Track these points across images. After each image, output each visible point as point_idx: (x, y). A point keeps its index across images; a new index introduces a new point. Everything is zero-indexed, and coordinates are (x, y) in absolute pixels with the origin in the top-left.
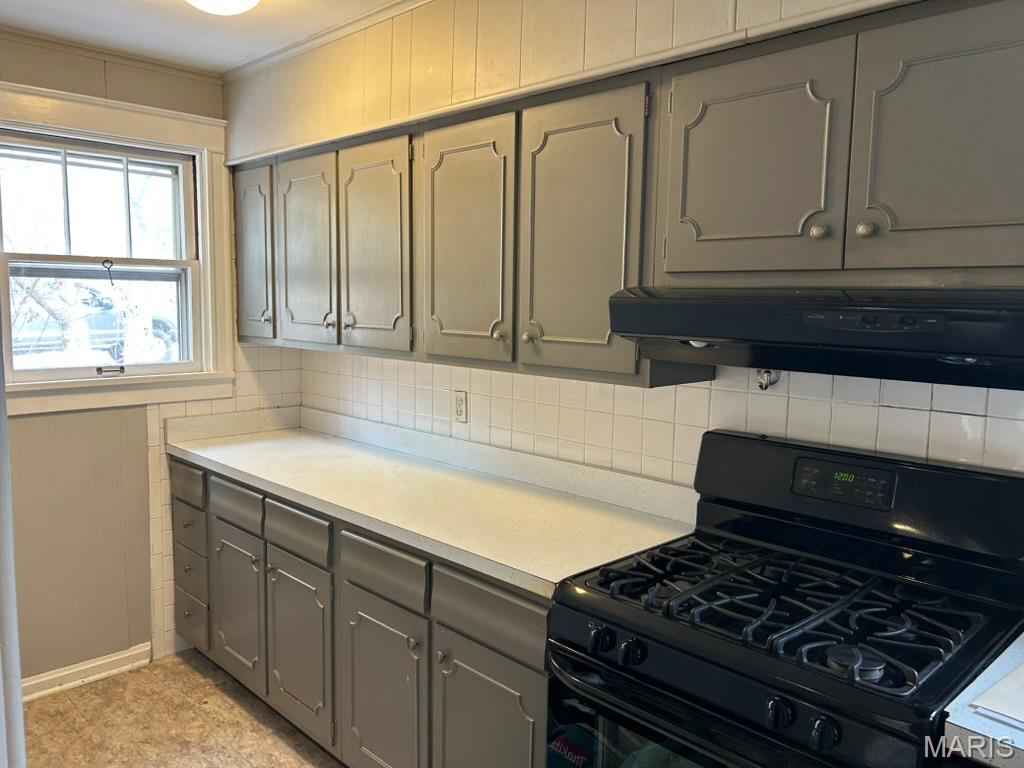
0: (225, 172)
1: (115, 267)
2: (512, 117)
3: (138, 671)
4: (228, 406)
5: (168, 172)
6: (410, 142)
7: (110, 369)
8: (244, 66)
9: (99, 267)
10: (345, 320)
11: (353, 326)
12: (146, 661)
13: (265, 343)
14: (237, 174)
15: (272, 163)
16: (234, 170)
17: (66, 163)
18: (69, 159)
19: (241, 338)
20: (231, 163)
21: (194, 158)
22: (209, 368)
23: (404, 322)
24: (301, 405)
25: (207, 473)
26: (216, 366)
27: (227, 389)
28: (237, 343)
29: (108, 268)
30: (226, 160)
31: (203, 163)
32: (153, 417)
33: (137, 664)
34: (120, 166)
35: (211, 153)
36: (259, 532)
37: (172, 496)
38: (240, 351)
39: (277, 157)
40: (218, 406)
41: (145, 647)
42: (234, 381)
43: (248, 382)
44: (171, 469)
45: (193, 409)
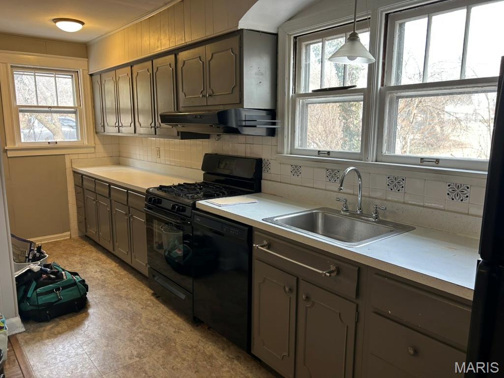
0: (88, 76)
1: (52, 109)
2: (151, 62)
3: (66, 240)
4: (93, 156)
5: (70, 77)
6: (131, 68)
7: (52, 143)
8: (91, 41)
9: (47, 109)
10: (120, 125)
11: (122, 126)
12: (69, 238)
13: (102, 134)
14: (93, 77)
15: (101, 73)
16: (91, 75)
17: (35, 76)
18: (36, 74)
19: (97, 133)
20: (90, 73)
21: (78, 72)
22: (86, 143)
23: (133, 124)
24: (120, 156)
25: (82, 175)
26: (88, 142)
27: (92, 150)
28: (95, 135)
29: (50, 110)
30: (88, 72)
31: (80, 74)
32: (67, 158)
33: (66, 238)
34: (53, 75)
35: (83, 70)
36: (94, 191)
37: (75, 185)
38: (96, 137)
39: (102, 71)
40: (89, 156)
41: (68, 233)
42: (95, 148)
43: (100, 148)
44: (74, 175)
45: (81, 156)
